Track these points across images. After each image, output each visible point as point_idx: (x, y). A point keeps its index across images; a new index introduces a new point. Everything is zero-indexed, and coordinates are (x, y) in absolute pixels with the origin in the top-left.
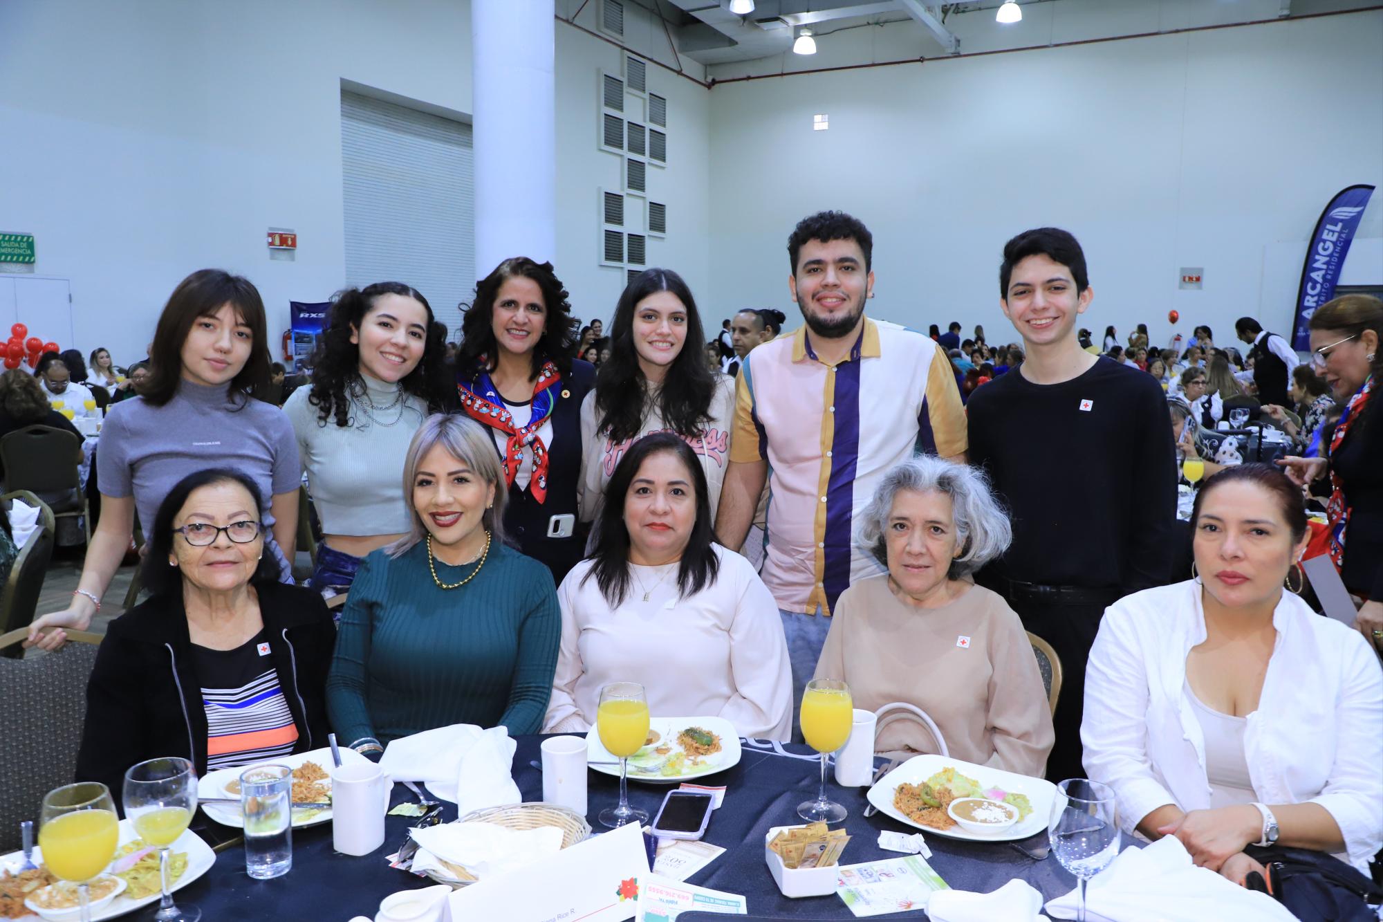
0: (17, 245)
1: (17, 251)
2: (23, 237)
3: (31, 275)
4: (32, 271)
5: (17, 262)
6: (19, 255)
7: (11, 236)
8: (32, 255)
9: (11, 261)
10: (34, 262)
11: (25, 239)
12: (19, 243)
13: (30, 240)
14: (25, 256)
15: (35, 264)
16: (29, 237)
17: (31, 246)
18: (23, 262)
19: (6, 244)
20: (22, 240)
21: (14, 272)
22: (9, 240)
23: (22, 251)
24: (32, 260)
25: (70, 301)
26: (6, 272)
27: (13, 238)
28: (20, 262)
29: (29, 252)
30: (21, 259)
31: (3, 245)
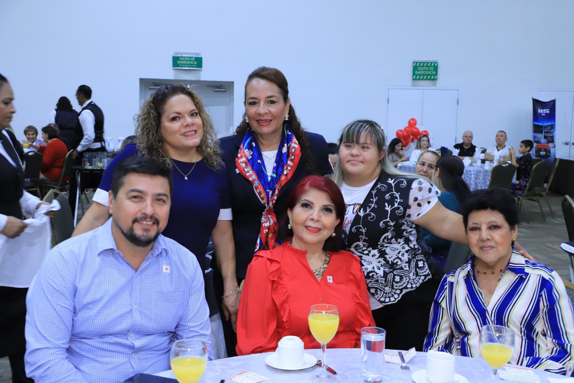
0: (427, 69)
1: (426, 73)
2: (431, 63)
3: (434, 88)
4: (435, 85)
5: (427, 79)
6: (427, 75)
7: (424, 63)
8: (436, 74)
9: (423, 79)
10: (437, 79)
11: (433, 65)
12: (429, 67)
13: (436, 65)
14: (431, 75)
15: (438, 81)
16: (435, 63)
17: (436, 68)
18: (430, 79)
19: (421, 69)
20: (431, 66)
21: (424, 86)
22: (423, 66)
23: (430, 73)
24: (435, 78)
25: (458, 104)
26: (419, 86)
27: (425, 64)
28: (428, 80)
29: (434, 73)
30: (429, 77)
31: (419, 69)
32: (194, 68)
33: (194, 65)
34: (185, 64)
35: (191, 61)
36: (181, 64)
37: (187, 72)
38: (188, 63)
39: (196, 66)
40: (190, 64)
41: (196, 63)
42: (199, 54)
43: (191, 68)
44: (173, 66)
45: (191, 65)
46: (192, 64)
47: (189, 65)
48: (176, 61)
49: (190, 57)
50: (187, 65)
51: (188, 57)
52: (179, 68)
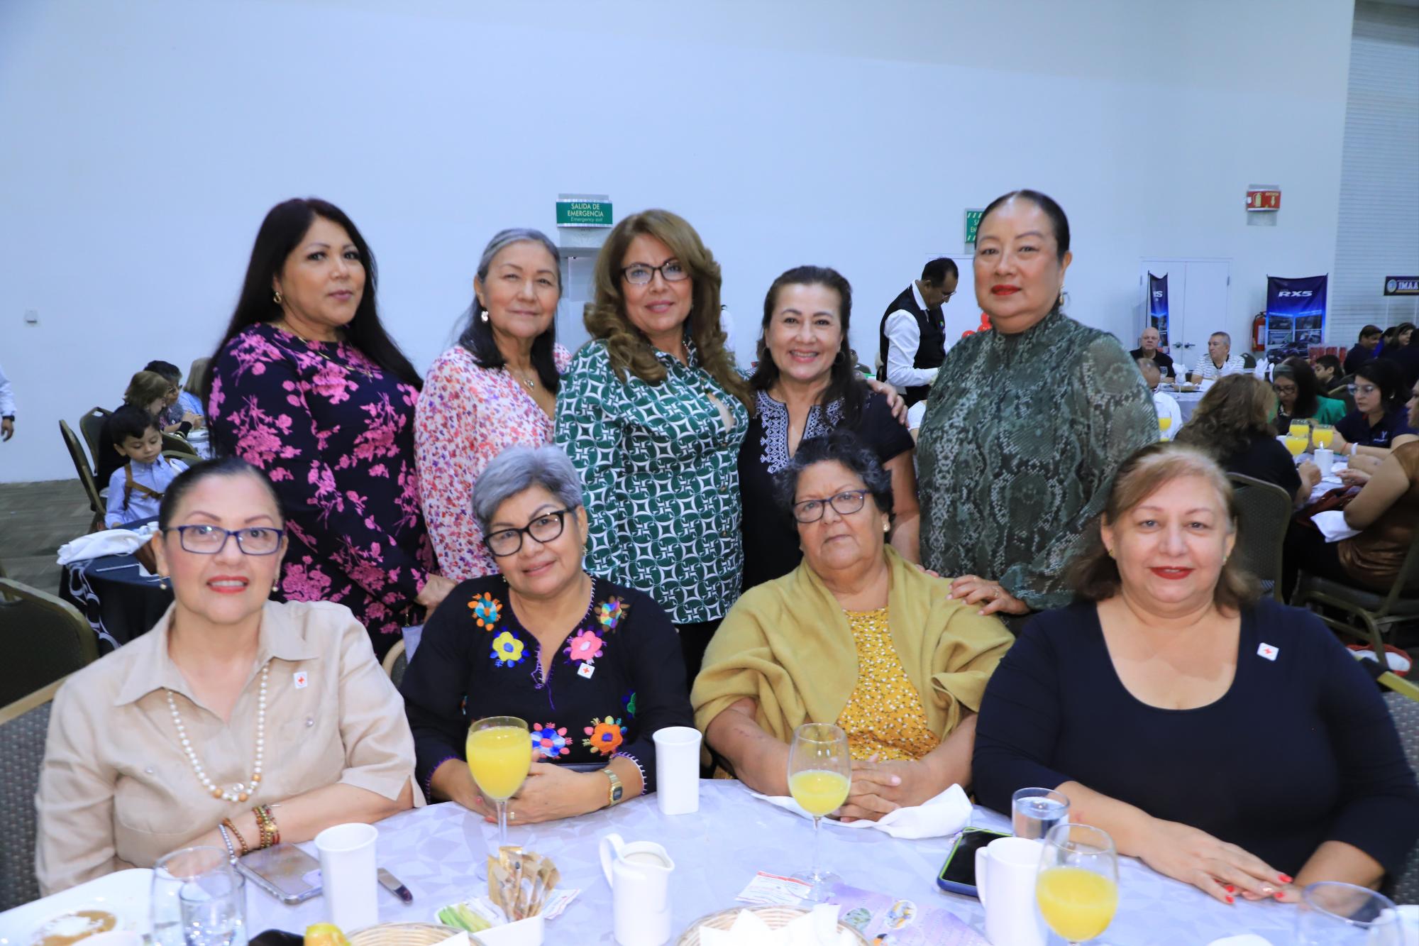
32: (597, 225)
33: (599, 217)
34: (583, 217)
35: (592, 210)
36: (575, 217)
37: (584, 232)
38: (587, 214)
39: (601, 220)
40: (592, 217)
41: (602, 214)
42: (606, 197)
43: (592, 225)
44: (559, 222)
45: (593, 219)
46: (594, 217)
47: (590, 220)
48: (563, 212)
49: (591, 204)
50: (586, 220)
51: (587, 204)
52: (569, 225)
